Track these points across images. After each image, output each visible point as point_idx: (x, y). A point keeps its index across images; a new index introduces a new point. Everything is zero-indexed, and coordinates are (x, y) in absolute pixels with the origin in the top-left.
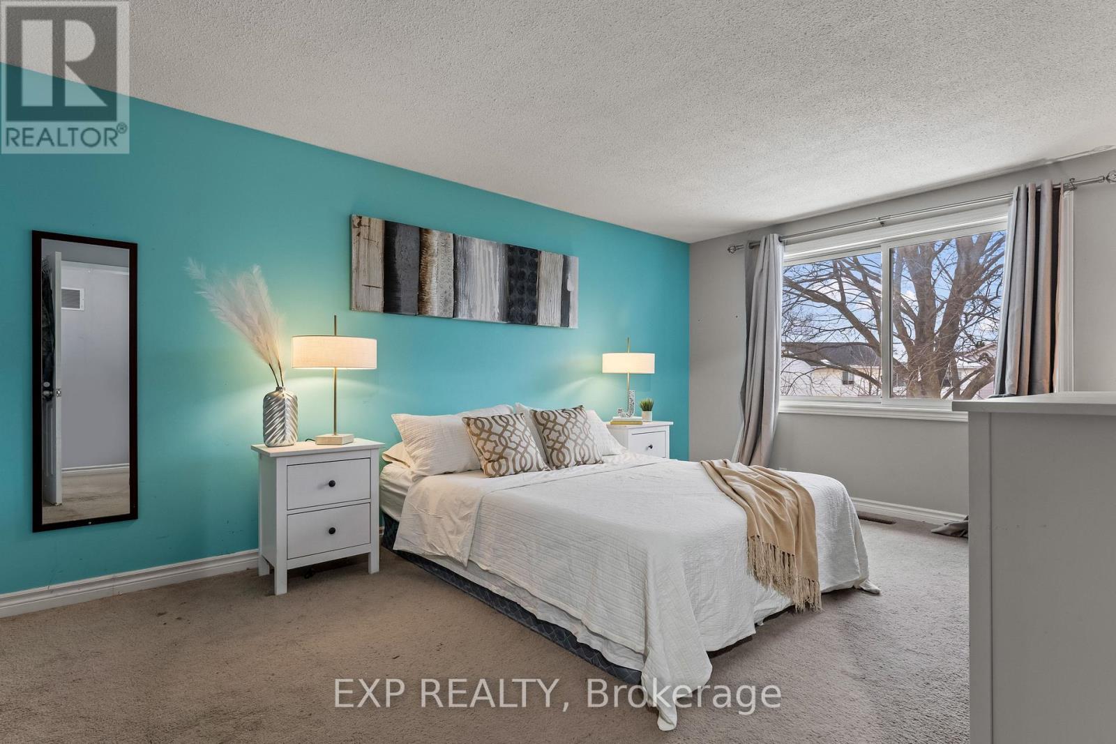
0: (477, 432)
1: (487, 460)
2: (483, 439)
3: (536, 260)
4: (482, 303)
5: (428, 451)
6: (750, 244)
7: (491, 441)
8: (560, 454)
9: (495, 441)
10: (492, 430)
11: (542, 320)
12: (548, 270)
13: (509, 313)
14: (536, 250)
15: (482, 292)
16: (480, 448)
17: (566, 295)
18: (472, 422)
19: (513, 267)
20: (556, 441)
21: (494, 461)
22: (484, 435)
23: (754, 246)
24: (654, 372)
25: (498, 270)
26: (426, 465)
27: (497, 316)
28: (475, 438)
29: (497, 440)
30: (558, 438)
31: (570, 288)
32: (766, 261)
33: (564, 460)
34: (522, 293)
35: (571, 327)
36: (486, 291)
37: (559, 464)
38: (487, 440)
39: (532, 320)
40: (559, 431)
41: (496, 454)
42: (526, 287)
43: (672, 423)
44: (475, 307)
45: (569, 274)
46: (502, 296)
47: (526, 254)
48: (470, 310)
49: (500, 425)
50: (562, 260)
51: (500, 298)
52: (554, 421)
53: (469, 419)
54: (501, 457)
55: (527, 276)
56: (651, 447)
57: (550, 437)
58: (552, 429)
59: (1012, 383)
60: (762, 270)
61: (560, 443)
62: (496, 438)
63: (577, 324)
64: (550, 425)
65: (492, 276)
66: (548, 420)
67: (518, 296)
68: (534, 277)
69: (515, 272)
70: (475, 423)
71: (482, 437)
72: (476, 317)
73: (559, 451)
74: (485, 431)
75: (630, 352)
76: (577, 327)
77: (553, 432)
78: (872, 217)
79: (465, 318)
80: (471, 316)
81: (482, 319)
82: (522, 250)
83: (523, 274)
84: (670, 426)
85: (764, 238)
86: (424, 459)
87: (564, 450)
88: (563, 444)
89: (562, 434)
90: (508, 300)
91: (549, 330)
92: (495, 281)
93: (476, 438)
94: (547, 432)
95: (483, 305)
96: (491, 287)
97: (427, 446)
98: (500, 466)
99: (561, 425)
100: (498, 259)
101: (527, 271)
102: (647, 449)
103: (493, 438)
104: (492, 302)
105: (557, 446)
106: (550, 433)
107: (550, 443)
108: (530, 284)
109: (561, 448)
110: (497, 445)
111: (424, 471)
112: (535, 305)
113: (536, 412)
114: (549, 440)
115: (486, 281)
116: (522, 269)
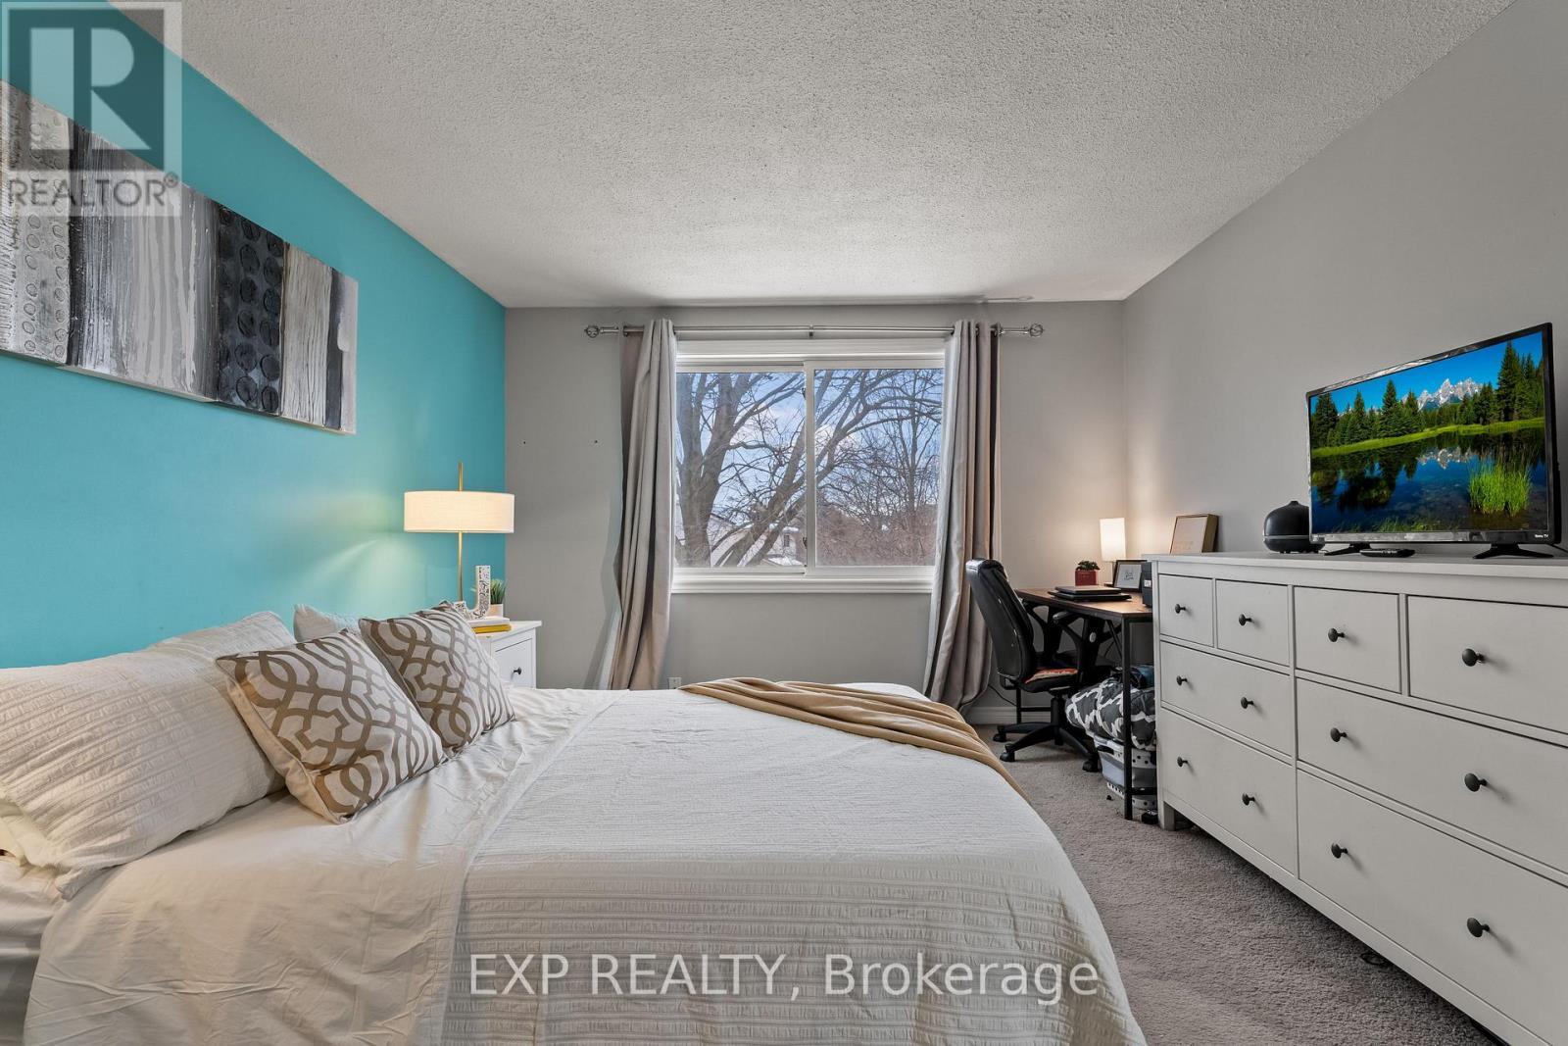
0: (275, 693)
1: (315, 767)
2: (297, 711)
3: (280, 262)
4: (151, 337)
5: (110, 782)
6: (625, 327)
7: (326, 715)
8: (458, 717)
9: (336, 713)
10: (321, 683)
11: (289, 408)
12: (300, 294)
13: (219, 380)
14: (281, 240)
15: (152, 309)
16: (292, 738)
17: (335, 358)
18: (253, 666)
19: (229, 265)
20: (444, 688)
21: (343, 768)
22: (301, 701)
23: (633, 334)
24: (512, 531)
25: (192, 262)
26: (114, 829)
27: (190, 379)
28: (270, 715)
29: (342, 709)
30: (445, 679)
31: (342, 344)
32: (656, 359)
33: (469, 729)
34: (248, 334)
35: (344, 429)
36: (163, 310)
37: (458, 739)
38: (310, 713)
39: (268, 403)
40: (443, 664)
41: (346, 745)
42: (258, 322)
43: (539, 623)
44: (132, 347)
45: (341, 314)
46: (204, 330)
47: (259, 242)
48: (118, 352)
49: (334, 667)
50: (330, 279)
51: (199, 333)
52: (428, 642)
53: (241, 661)
54: (362, 752)
55: (259, 296)
56: (519, 671)
57: (426, 679)
58: (428, 661)
59: (960, 546)
60: (649, 372)
61: (451, 690)
62: (337, 703)
63: (354, 426)
64: (420, 652)
65: (180, 275)
66: (413, 641)
67: (240, 339)
68: (274, 303)
69: (232, 276)
70: (265, 671)
71: (292, 705)
72: (135, 375)
73: (454, 709)
74: (302, 689)
75: (464, 490)
76: (354, 432)
77: (430, 667)
78: (802, 323)
79: (103, 370)
80: (121, 367)
81: (152, 381)
82: (251, 230)
83: (252, 287)
84: (537, 629)
85: (652, 322)
86: (100, 811)
87: (462, 705)
88: (459, 690)
89: (451, 669)
90: (216, 344)
91: (301, 430)
92: (187, 287)
93: (274, 713)
94: (414, 669)
95: (156, 343)
96: (175, 300)
97: (101, 766)
98: (366, 774)
99: (445, 649)
100: (194, 231)
101: (262, 286)
102: (512, 676)
103: (327, 703)
104: (178, 340)
105: (447, 698)
106: (424, 671)
107: (428, 695)
108: (266, 315)
109: (457, 700)
110: (345, 723)
111: (104, 851)
112: (275, 370)
113: (375, 623)
114: (423, 687)
115: (162, 281)
116: (250, 276)
